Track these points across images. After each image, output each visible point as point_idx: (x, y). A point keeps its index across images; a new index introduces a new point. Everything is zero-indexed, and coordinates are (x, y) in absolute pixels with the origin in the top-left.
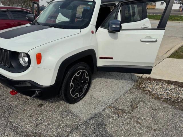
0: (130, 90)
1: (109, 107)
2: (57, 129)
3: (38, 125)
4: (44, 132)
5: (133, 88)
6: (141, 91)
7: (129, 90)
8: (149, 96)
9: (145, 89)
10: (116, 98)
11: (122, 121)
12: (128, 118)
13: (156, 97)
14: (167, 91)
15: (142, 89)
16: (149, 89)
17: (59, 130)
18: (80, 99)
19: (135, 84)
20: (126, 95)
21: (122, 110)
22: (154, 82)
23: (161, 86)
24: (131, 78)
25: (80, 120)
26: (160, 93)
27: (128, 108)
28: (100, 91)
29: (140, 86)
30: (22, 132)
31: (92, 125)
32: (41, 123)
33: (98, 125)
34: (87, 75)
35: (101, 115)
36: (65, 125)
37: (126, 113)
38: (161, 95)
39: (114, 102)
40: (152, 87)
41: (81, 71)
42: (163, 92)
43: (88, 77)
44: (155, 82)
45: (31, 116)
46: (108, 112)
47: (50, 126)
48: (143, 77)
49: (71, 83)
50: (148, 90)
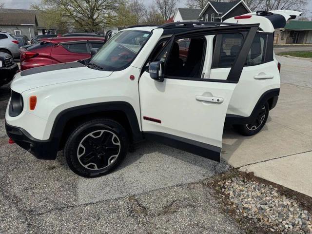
0: (193, 183)
1: (130, 199)
2: (40, 201)
3: (27, 189)
4: (24, 200)
5: (201, 182)
6: (212, 191)
7: (189, 184)
8: (219, 203)
9: (223, 190)
10: (153, 189)
11: (128, 222)
12: (141, 223)
13: (227, 209)
14: (262, 206)
15: (217, 188)
16: (231, 192)
17: (40, 204)
18: (98, 173)
19: (212, 177)
20: (176, 189)
21: (145, 208)
22: (254, 184)
23: (259, 194)
24: (215, 166)
25: (75, 200)
26: (246, 205)
27: (156, 209)
28: (141, 172)
29: (219, 183)
30: (7, 191)
31: (82, 212)
32: (32, 189)
33: (89, 216)
34: (116, 140)
35: (106, 204)
36: (53, 201)
37: (147, 215)
38: (244, 208)
39: (144, 194)
40: (241, 191)
41: (103, 131)
42: (253, 206)
43: (119, 144)
44: (257, 184)
45: (30, 177)
46: (121, 203)
47: (37, 196)
48: (240, 170)
49: (80, 145)
50: (226, 193)
